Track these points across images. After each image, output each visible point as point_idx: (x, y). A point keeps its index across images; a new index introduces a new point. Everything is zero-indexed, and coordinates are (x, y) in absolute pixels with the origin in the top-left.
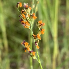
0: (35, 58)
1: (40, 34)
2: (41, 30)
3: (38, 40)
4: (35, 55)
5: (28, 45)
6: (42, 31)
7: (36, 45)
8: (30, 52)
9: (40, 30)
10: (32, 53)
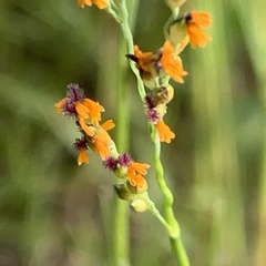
0: (141, 202)
1: (179, 48)
2: (189, 18)
3: (166, 83)
4: (145, 185)
5: (98, 118)
6: (192, 29)
7: (154, 116)
8: (112, 164)
9: (179, 20)
10: (124, 170)
